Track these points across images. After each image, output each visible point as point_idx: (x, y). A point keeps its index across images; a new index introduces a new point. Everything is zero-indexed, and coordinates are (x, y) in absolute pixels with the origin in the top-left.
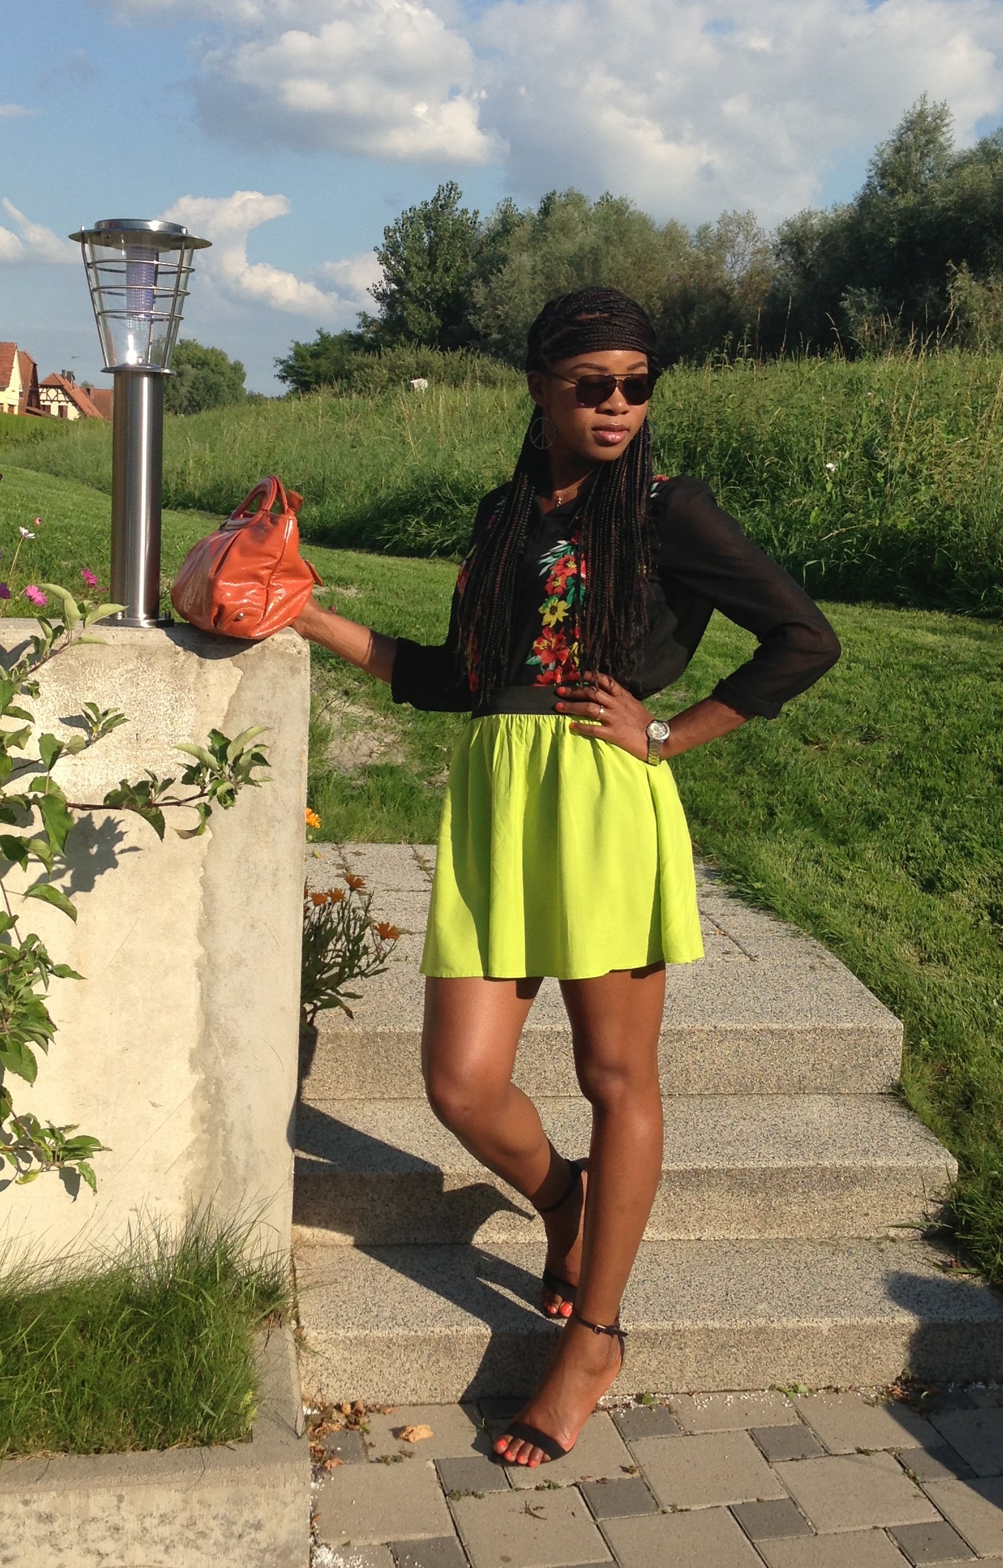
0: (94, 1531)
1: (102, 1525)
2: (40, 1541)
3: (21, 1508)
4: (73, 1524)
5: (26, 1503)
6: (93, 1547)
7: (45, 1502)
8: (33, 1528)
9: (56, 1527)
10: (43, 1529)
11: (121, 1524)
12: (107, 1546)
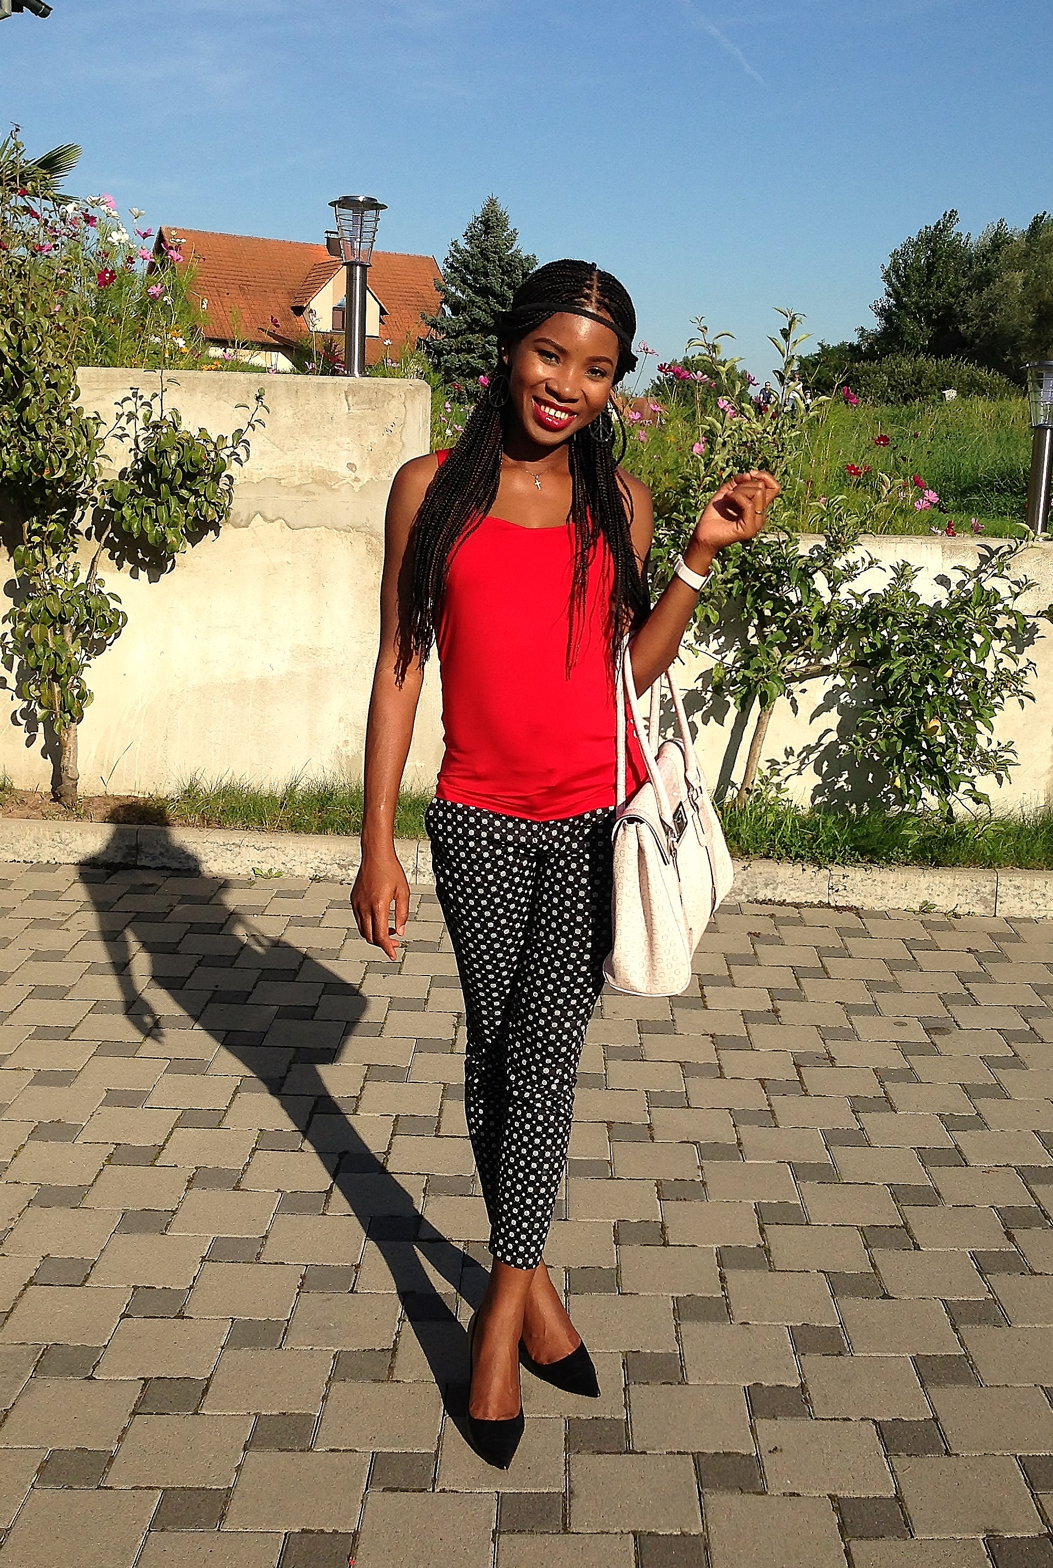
0: (1035, 894)
1: (1039, 893)
2: (1015, 896)
3: (1008, 883)
4: (1027, 891)
5: (1010, 881)
6: (1034, 901)
7: (1017, 882)
8: (1013, 891)
9: (1021, 892)
10: (1016, 892)
11: (1046, 893)
12: (1040, 901)
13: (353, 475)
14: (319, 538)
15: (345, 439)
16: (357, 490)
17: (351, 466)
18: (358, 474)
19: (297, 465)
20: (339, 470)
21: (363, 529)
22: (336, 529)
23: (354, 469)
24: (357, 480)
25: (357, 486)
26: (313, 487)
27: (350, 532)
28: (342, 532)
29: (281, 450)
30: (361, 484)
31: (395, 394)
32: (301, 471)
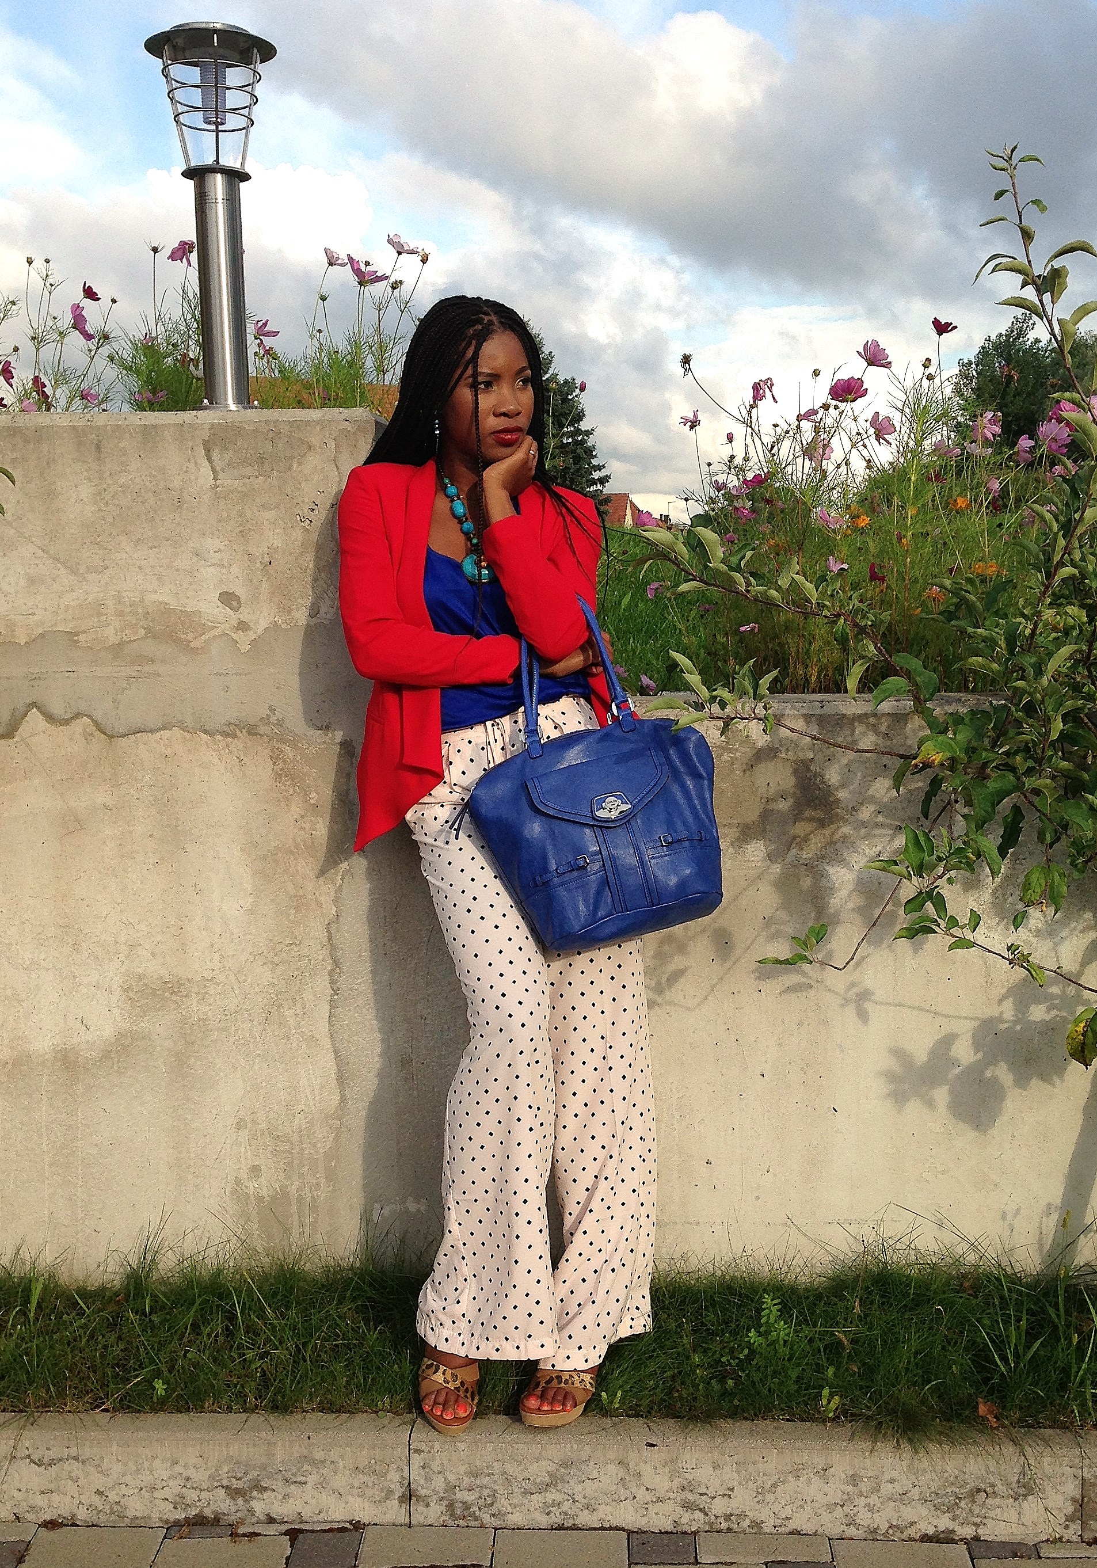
13: (234, 617)
14: (169, 752)
15: (211, 543)
16: (245, 647)
17: (228, 599)
18: (245, 615)
19: (111, 603)
20: (203, 607)
21: (263, 729)
22: (205, 732)
23: (235, 603)
24: (243, 626)
25: (244, 641)
26: (150, 647)
27: (234, 736)
28: (218, 737)
29: (74, 572)
30: (252, 635)
31: (314, 441)
32: (120, 614)
